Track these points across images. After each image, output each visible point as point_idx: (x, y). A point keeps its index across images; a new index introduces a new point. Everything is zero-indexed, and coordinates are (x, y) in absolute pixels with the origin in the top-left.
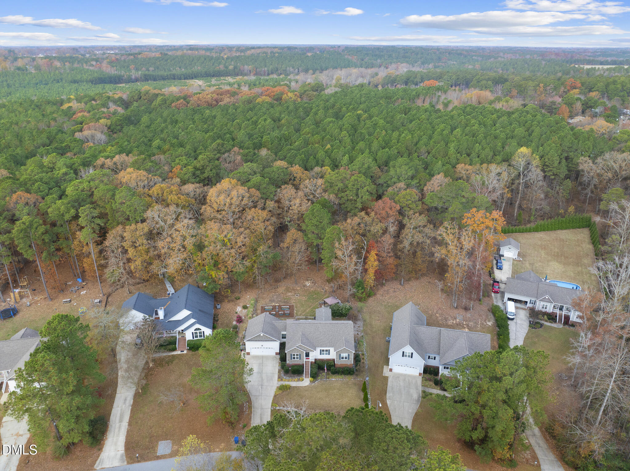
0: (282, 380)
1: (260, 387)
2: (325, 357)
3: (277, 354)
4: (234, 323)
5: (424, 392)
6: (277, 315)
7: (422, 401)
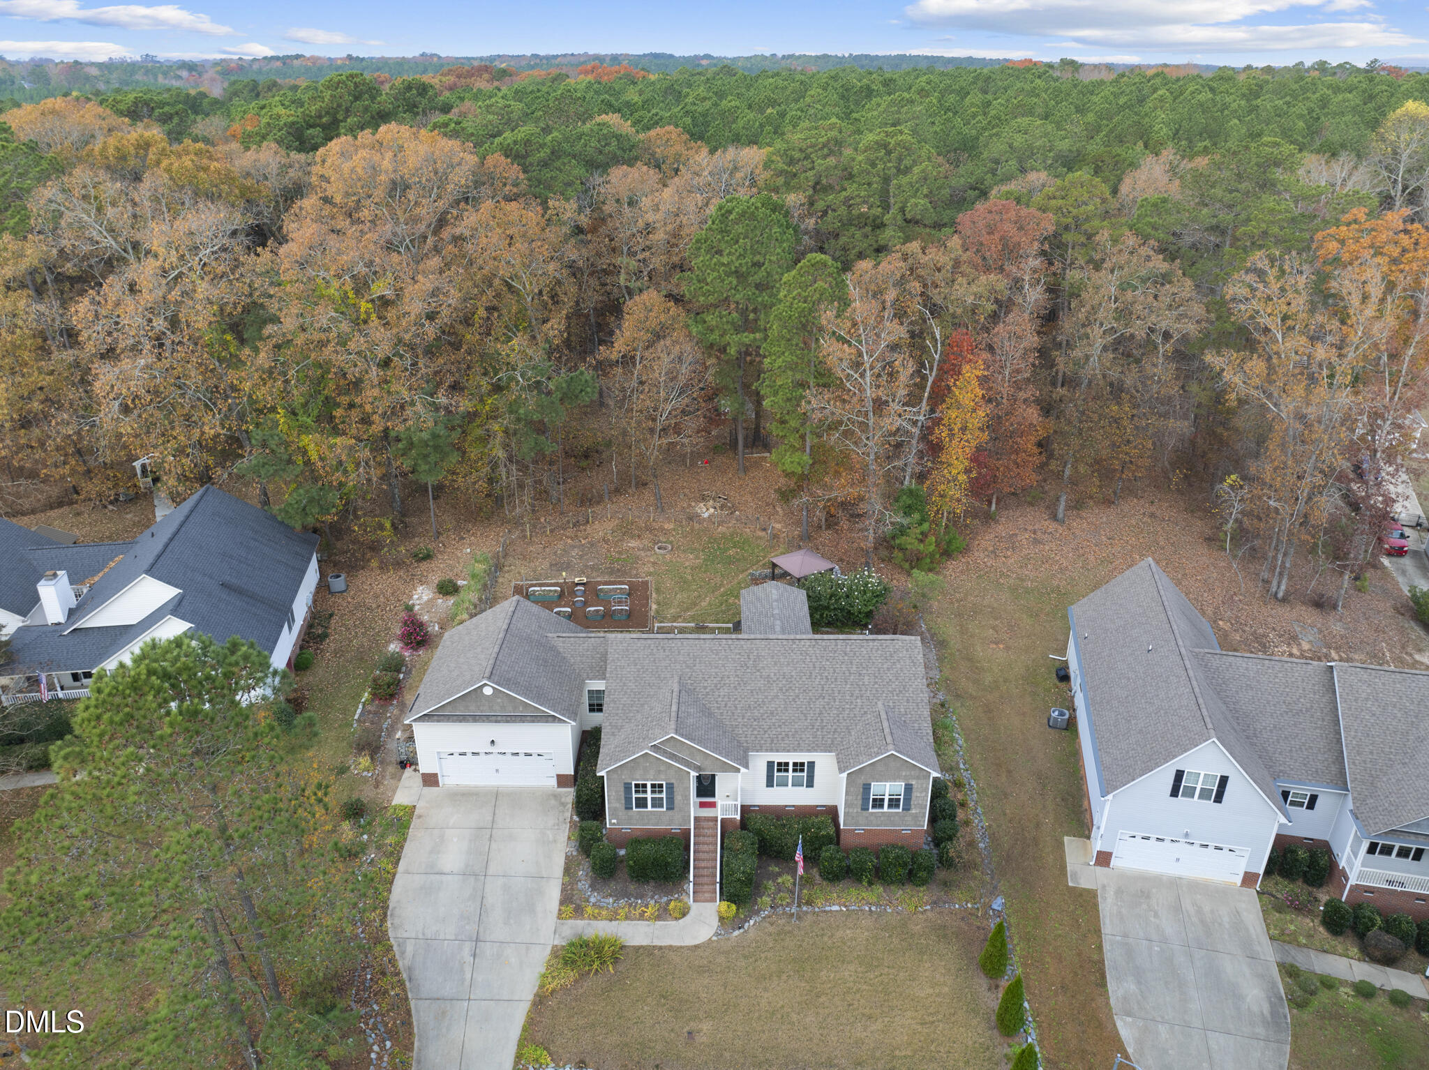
0: (579, 912)
1: (467, 948)
2: (790, 796)
3: (562, 780)
4: (394, 647)
5: (1290, 971)
6: (579, 619)
7: (1297, 1024)
